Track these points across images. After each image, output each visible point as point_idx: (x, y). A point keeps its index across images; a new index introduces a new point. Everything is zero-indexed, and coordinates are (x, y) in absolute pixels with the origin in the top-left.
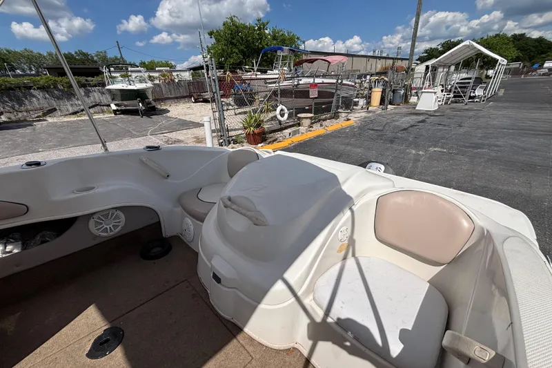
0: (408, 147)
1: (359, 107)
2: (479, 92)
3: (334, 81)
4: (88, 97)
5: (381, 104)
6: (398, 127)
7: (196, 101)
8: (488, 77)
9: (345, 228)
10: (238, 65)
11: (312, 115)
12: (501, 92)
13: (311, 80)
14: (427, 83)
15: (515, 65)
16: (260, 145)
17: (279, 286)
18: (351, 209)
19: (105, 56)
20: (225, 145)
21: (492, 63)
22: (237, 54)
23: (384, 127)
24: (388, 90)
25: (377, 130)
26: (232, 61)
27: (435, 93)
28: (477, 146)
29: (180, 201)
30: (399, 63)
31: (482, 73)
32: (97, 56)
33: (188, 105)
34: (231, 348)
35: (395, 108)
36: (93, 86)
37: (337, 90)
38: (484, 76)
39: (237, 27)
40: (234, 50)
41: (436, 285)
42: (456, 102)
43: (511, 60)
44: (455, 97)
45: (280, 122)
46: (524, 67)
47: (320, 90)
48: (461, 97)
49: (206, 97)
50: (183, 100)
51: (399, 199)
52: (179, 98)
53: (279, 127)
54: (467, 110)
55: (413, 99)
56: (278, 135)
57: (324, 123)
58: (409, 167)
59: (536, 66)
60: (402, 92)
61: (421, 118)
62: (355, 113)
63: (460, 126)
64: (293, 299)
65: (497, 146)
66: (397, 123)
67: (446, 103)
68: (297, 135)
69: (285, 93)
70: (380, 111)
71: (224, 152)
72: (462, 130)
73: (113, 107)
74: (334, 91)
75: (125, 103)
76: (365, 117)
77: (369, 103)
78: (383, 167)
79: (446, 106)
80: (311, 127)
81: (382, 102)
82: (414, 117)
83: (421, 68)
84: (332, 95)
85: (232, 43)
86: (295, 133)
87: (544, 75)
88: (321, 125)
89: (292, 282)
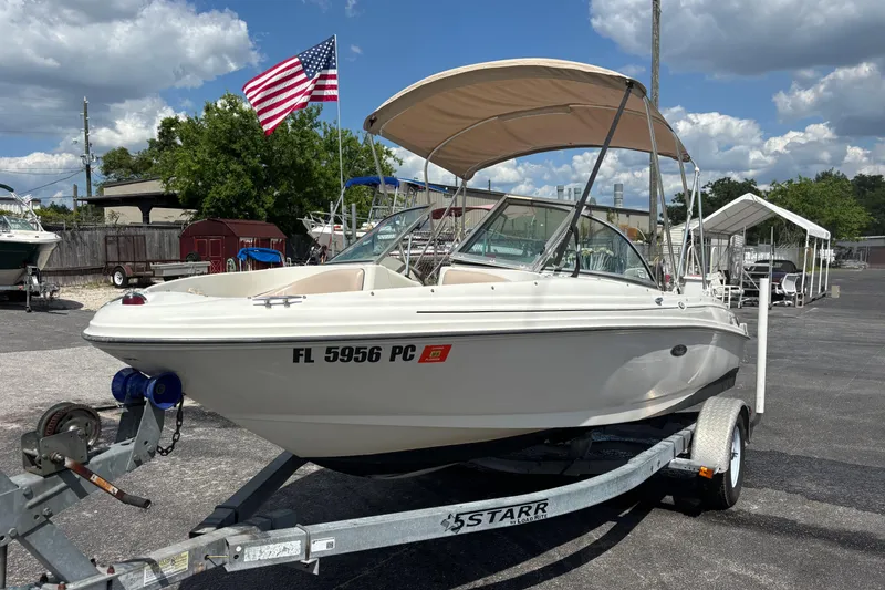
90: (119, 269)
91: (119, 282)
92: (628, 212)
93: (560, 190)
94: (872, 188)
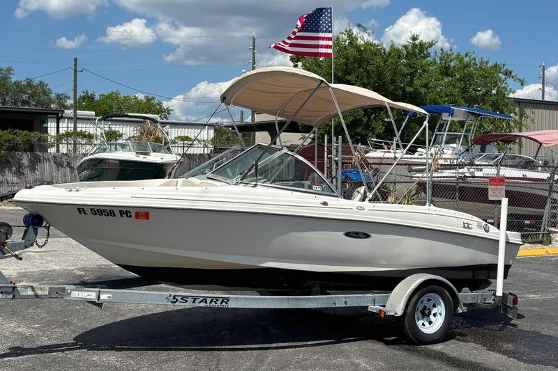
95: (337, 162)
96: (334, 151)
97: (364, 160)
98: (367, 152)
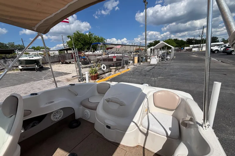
0: (151, 77)
1: (131, 64)
2: (168, 57)
3: (122, 55)
4: (6, 63)
5: (138, 62)
6: (146, 70)
7: (62, 63)
8: (169, 52)
9: (146, 104)
10: (81, 48)
11: (115, 68)
12: (175, 57)
13: (113, 55)
14: (152, 55)
15: (177, 48)
16: (97, 80)
17: (132, 124)
18: (146, 98)
19: (13, 44)
20: (82, 81)
21: (170, 48)
22: (80, 44)
23: (141, 70)
24: (140, 57)
25: (139, 72)
26: (78, 47)
27: (156, 58)
28: (172, 75)
29: (81, 104)
30: (141, 48)
31: (168, 51)
32: (8, 44)
33: (59, 65)
34: (118, 150)
35: (143, 64)
36: (9, 58)
37: (122, 58)
38: (168, 52)
39: (80, 34)
40: (79, 43)
41: (174, 116)
42: (162, 61)
43: (175, 47)
44: (162, 59)
45: (103, 70)
46: (179, 49)
47: (117, 58)
48: (163, 59)
49: (67, 62)
50: (56, 63)
51: (159, 93)
52: (54, 62)
53: (103, 72)
54: (166, 63)
55: (149, 60)
56: (103, 76)
57: (120, 70)
58: (153, 84)
59: (182, 49)
60: (145, 58)
61: (153, 67)
62: (130, 66)
63: (166, 69)
64: (137, 127)
65: (177, 75)
66: (145, 69)
67: (159, 61)
68: (111, 75)
69: (104, 60)
70: (138, 65)
71: (95, 84)
72: (167, 70)
73: (20, 67)
74: (122, 59)
75: (27, 65)
76: (134, 67)
77: (134, 62)
78: (148, 85)
79: (160, 62)
80: (115, 72)
81: (138, 61)
82: (150, 67)
83: (149, 50)
84: (121, 60)
85: (77, 40)
86: (110, 75)
87: (185, 51)
88: (119, 71)
89: (135, 122)
90: (61, 61)
91: (61, 63)
92: (142, 46)
93: (132, 44)
94: (176, 41)
95: (77, 56)
96: (76, 53)
97: (85, 55)
98: (85, 53)
